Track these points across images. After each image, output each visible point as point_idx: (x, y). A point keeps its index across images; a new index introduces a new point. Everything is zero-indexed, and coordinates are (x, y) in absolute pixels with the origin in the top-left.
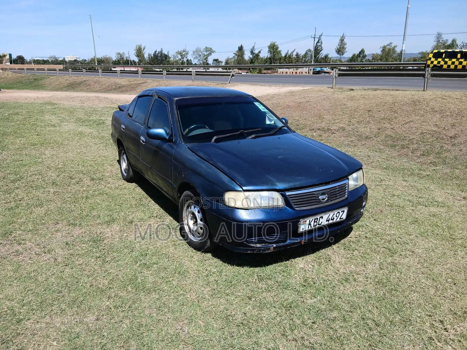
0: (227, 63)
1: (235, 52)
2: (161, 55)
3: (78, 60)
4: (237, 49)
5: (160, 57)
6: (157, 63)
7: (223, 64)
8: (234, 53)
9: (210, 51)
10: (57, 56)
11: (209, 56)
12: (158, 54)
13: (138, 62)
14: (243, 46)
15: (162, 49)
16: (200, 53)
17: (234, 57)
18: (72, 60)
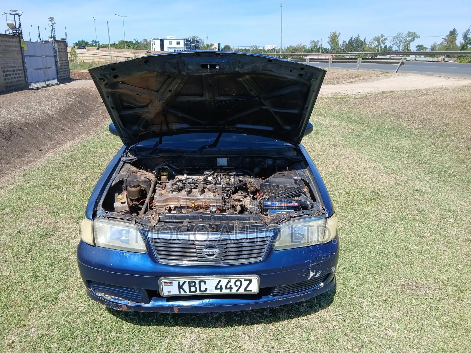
0: (432, 49)
1: (444, 37)
2: (357, 42)
3: (276, 48)
4: (448, 33)
5: (356, 44)
6: (351, 51)
7: (428, 51)
8: (443, 39)
9: (413, 36)
10: (257, 46)
11: (411, 42)
12: (353, 40)
13: (331, 49)
14: (457, 29)
15: (359, 35)
16: (401, 39)
17: (442, 42)
18: (270, 49)
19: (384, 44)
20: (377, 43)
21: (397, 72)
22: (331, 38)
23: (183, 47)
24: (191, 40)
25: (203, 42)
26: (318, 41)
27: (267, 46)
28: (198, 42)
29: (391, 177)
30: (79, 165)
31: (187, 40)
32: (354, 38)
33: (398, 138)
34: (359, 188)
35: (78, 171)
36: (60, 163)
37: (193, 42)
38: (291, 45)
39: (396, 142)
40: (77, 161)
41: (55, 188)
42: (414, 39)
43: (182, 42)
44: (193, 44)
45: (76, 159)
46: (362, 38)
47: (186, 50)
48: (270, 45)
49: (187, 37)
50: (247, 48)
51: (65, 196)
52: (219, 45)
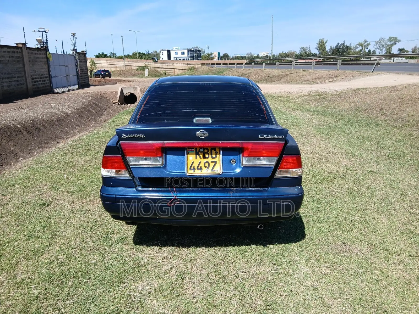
0: (413, 51)
2: (343, 47)
5: (342, 49)
6: (338, 55)
7: (410, 53)
10: (252, 53)
11: (393, 46)
12: (340, 46)
13: (319, 54)
15: (345, 41)
16: (383, 43)
18: (264, 56)
19: (367, 48)
20: (360, 48)
21: (373, 72)
22: (319, 44)
23: (187, 56)
24: (194, 50)
25: (204, 52)
26: (307, 47)
27: (261, 53)
28: (200, 51)
29: (351, 161)
30: (81, 151)
31: (190, 50)
32: (340, 43)
33: (366, 128)
34: (319, 169)
35: (80, 156)
36: (67, 150)
37: (196, 52)
38: (282, 52)
39: (363, 132)
40: (81, 149)
41: (59, 169)
42: (396, 43)
43: (186, 52)
44: (195, 53)
45: (80, 147)
46: (347, 44)
47: (189, 58)
48: (264, 52)
49: (190, 48)
50: (243, 56)
51: (65, 176)
52: (219, 53)
